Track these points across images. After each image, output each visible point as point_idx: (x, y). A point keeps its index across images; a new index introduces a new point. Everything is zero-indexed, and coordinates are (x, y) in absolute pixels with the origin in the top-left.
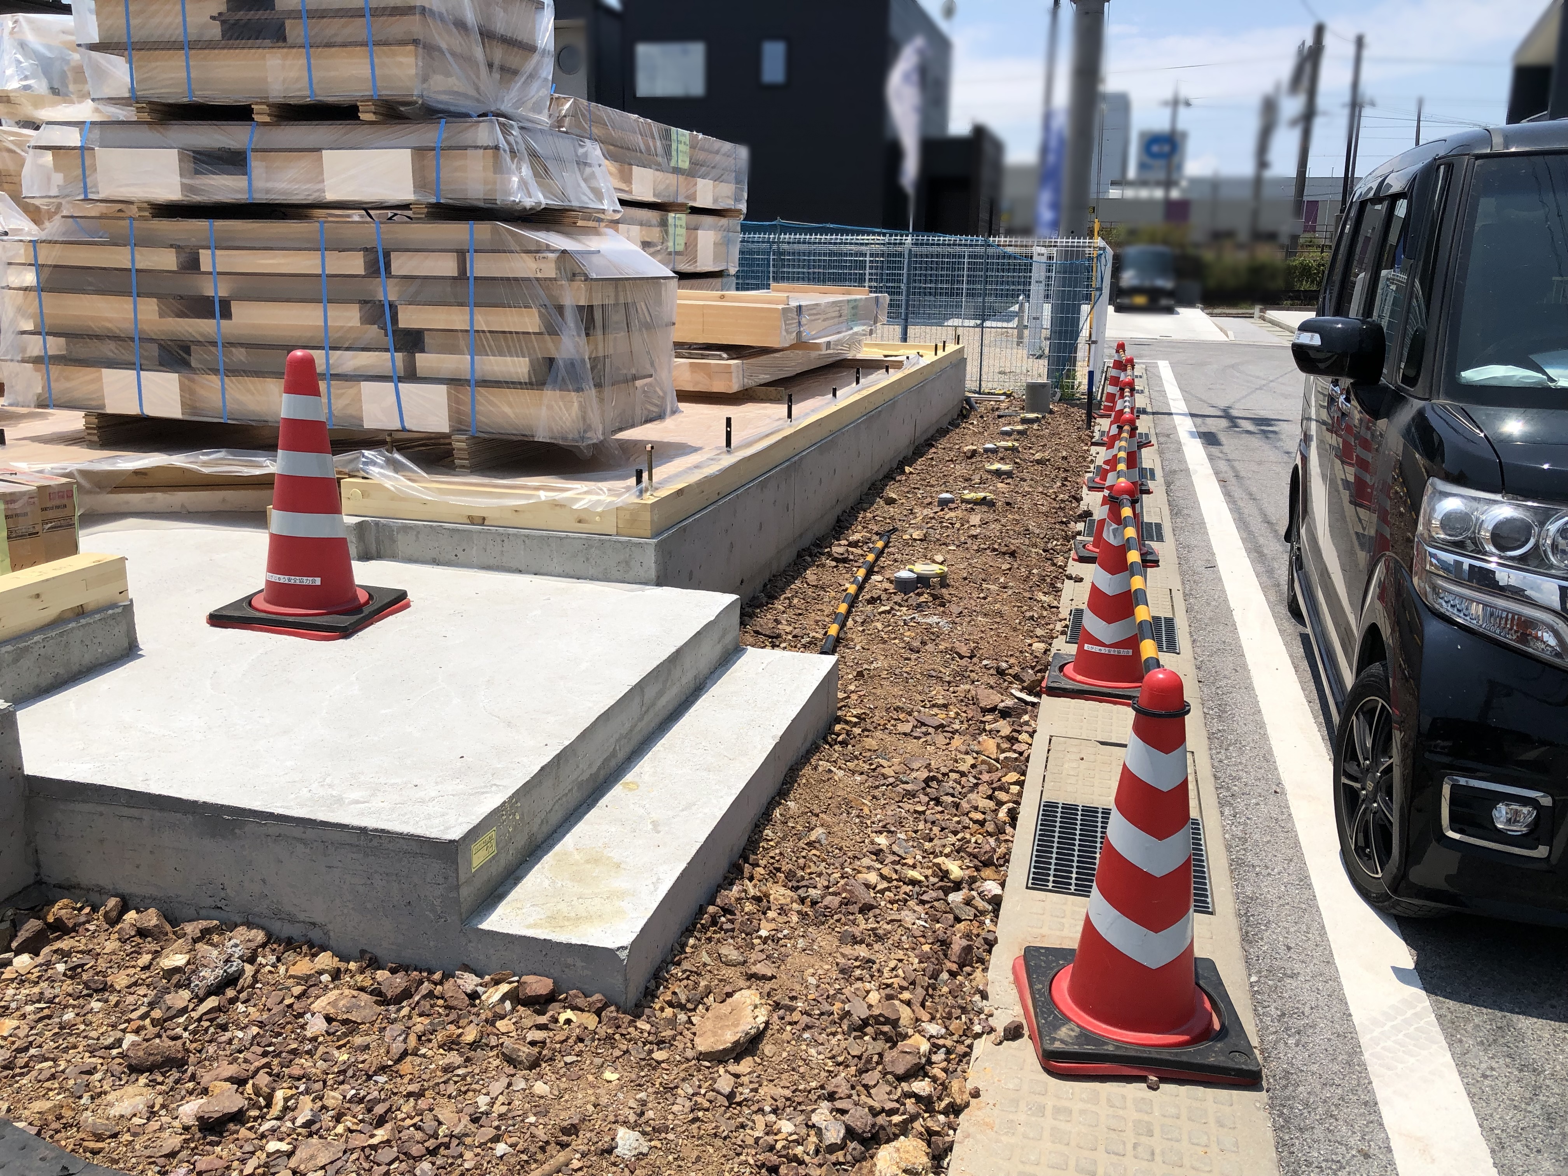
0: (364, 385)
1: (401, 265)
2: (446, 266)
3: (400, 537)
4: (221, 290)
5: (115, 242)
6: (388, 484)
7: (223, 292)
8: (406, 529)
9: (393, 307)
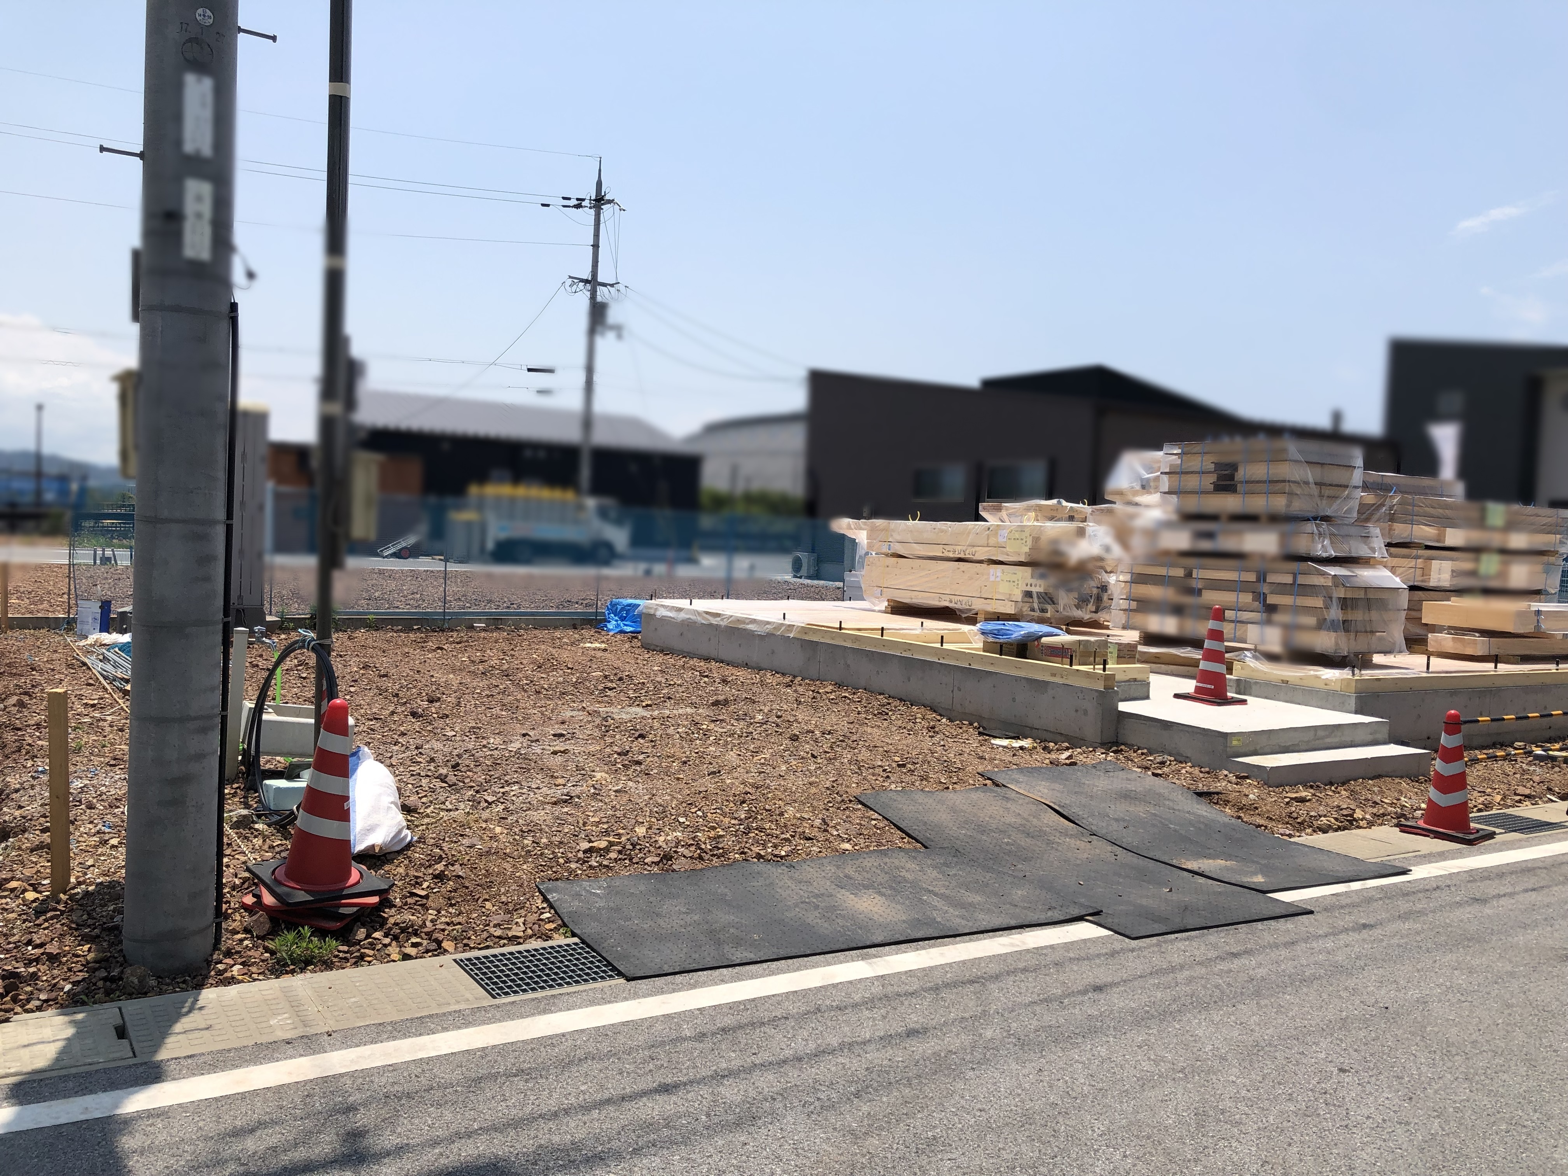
0: (1249, 626)
1: (1271, 578)
2: (1288, 579)
3: (1254, 687)
4: (1200, 585)
5: (1162, 565)
6: (1252, 665)
7: (1200, 586)
8: (1256, 683)
9: (1265, 595)
